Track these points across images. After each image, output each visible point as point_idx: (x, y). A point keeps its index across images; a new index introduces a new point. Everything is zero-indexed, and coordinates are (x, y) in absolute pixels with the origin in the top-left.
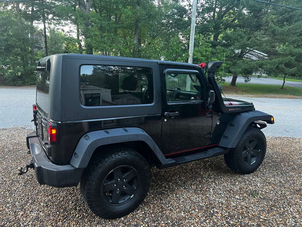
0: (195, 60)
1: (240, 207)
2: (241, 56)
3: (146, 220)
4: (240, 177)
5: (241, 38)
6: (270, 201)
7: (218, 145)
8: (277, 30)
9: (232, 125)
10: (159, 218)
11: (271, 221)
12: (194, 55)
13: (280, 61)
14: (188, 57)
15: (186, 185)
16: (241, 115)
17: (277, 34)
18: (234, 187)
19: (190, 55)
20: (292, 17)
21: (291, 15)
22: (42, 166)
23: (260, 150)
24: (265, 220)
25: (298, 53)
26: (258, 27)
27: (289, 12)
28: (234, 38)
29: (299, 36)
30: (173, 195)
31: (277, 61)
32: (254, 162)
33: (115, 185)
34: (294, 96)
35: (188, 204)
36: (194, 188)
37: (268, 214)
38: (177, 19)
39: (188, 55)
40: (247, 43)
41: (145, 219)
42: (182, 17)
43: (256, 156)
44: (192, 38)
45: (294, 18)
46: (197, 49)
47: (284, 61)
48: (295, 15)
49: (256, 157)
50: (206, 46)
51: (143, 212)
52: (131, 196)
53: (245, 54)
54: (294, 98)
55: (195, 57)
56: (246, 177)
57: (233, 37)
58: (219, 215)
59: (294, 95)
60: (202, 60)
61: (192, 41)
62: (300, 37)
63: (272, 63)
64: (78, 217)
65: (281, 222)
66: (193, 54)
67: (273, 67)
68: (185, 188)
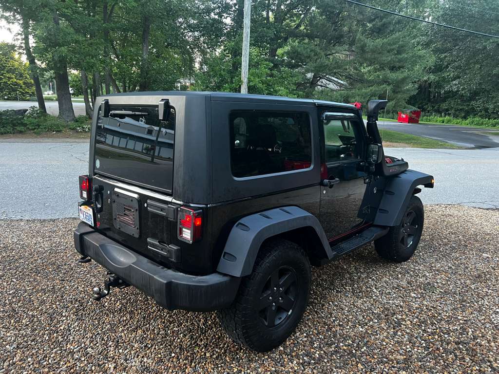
0: (251, 89)
1: (425, 308)
2: (313, 83)
3: (316, 345)
4: (397, 267)
5: (315, 55)
6: (455, 295)
7: (373, 223)
8: (368, 45)
9: (392, 193)
10: (333, 339)
11: (474, 321)
12: (249, 81)
13: (373, 91)
14: (240, 84)
15: (337, 286)
16: (400, 177)
17: (367, 50)
18: (400, 282)
19: (244, 81)
20: (386, 26)
21: (384, 22)
22: (173, 280)
23: (417, 226)
24: (465, 321)
25: (396, 80)
26: (338, 39)
27: (382, 18)
28: (305, 55)
29: (395, 54)
30: (330, 304)
31: (369, 92)
32: (411, 243)
33: (271, 298)
34: (391, 144)
35: (357, 313)
36: (349, 289)
37: (464, 313)
38: (214, 19)
39: (240, 81)
40: (325, 64)
41: (314, 344)
42: (221, 16)
43: (413, 235)
44: (245, 53)
45: (389, 27)
46: (253, 70)
47: (377, 91)
48: (390, 23)
49: (413, 237)
50: (265, 65)
51: (305, 334)
52: (289, 312)
53: (319, 80)
54: (393, 147)
55: (251, 84)
56: (405, 265)
57: (304, 52)
58: (407, 323)
59: (391, 142)
60: (262, 89)
61: (246, 57)
62: (396, 56)
63: (362, 95)
64: (211, 356)
65: (486, 321)
66: (249, 79)
67: (364, 100)
68: (337, 292)
